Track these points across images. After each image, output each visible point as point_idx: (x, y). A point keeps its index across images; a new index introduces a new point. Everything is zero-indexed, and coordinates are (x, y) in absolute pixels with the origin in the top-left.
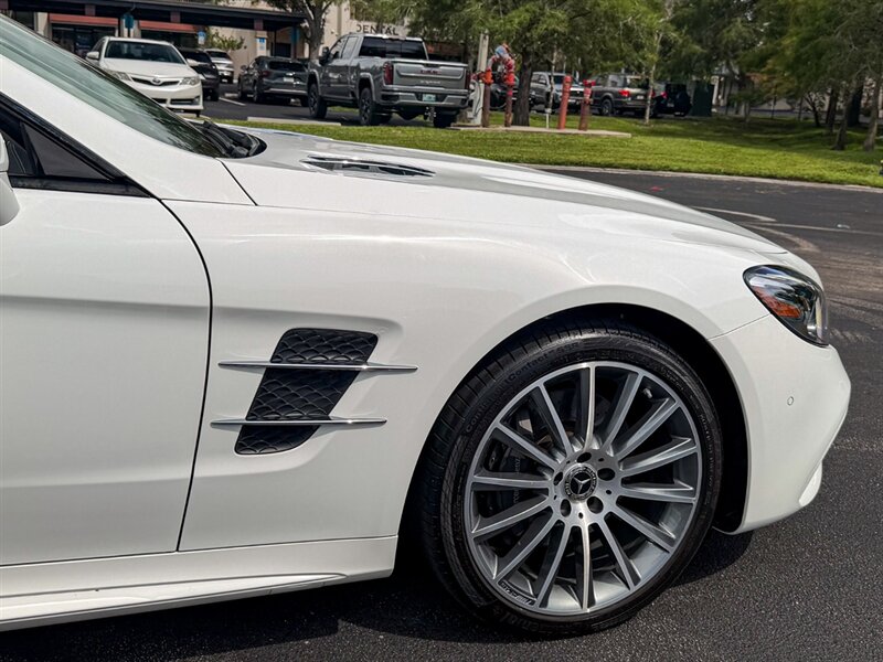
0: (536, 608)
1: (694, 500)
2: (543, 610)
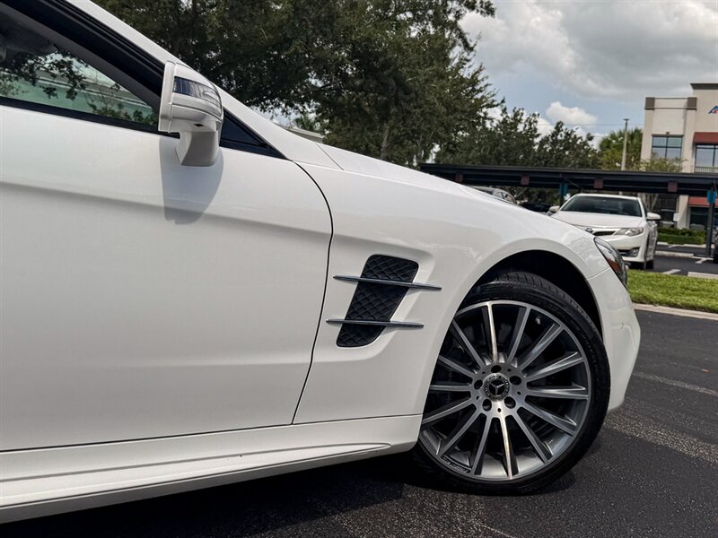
0: (472, 475)
1: (587, 397)
2: (477, 477)
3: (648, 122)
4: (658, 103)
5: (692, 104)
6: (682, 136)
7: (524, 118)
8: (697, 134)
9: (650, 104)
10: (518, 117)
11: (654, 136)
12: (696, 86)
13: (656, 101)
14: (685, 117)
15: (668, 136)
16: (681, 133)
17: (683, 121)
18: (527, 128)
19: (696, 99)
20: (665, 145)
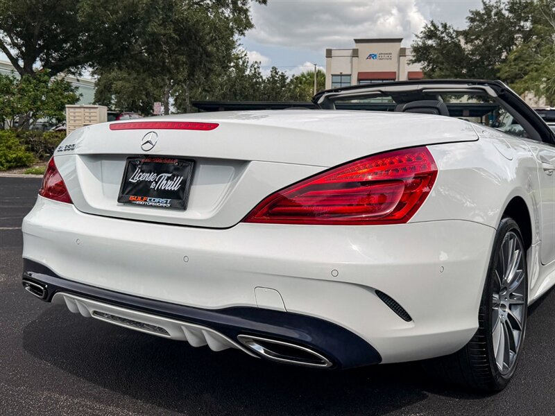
3: (328, 66)
4: (334, 53)
5: (355, 53)
6: (350, 75)
7: (249, 65)
8: (359, 73)
9: (329, 54)
10: (245, 64)
11: (333, 75)
12: (357, 41)
13: (333, 51)
14: (352, 62)
15: (341, 75)
16: (349, 73)
17: (350, 65)
18: (253, 72)
19: (357, 50)
20: (340, 81)
